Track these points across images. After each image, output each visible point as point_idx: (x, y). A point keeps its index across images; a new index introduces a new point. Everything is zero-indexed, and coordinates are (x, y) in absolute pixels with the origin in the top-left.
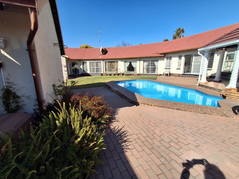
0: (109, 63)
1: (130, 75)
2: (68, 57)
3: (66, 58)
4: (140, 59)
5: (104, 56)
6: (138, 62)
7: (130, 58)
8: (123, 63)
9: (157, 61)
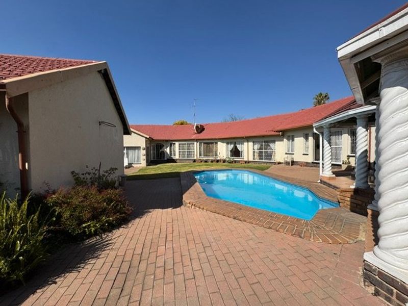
0: (205, 145)
1: (234, 162)
2: (148, 137)
3: (146, 138)
4: (248, 139)
5: (198, 135)
6: (246, 144)
7: (234, 138)
8: (225, 144)
9: (274, 142)
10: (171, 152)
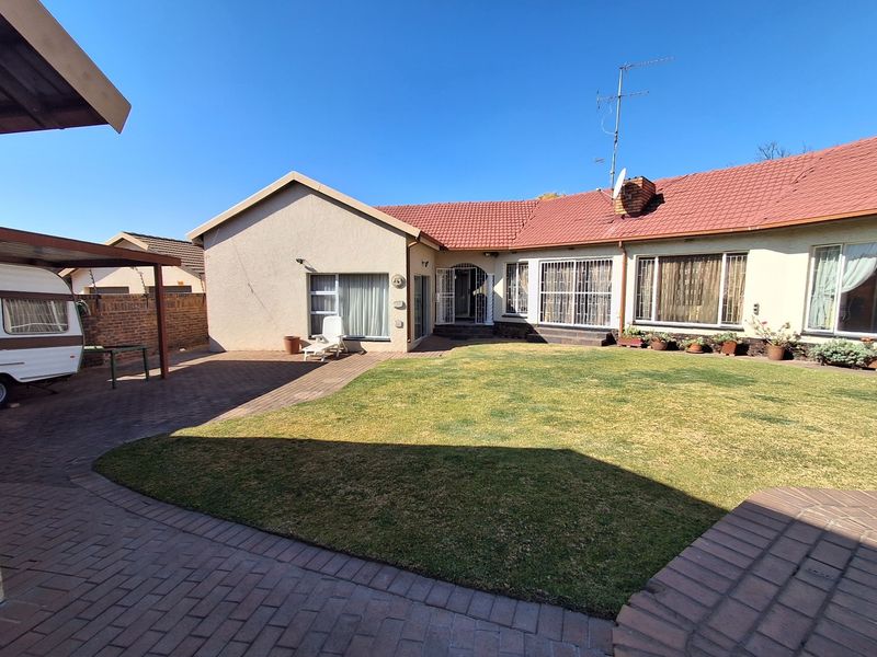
0: (667, 266)
2: (415, 232)
3: (409, 237)
5: (633, 223)
8: (800, 259)
10: (509, 296)
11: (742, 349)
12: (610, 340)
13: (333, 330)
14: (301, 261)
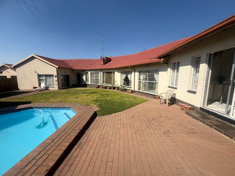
0: (107, 74)
1: (124, 90)
3: (57, 68)
4: (135, 68)
6: (133, 74)
10: (86, 79)
11: (114, 88)
12: (99, 87)
13: (43, 85)
14: (36, 72)
